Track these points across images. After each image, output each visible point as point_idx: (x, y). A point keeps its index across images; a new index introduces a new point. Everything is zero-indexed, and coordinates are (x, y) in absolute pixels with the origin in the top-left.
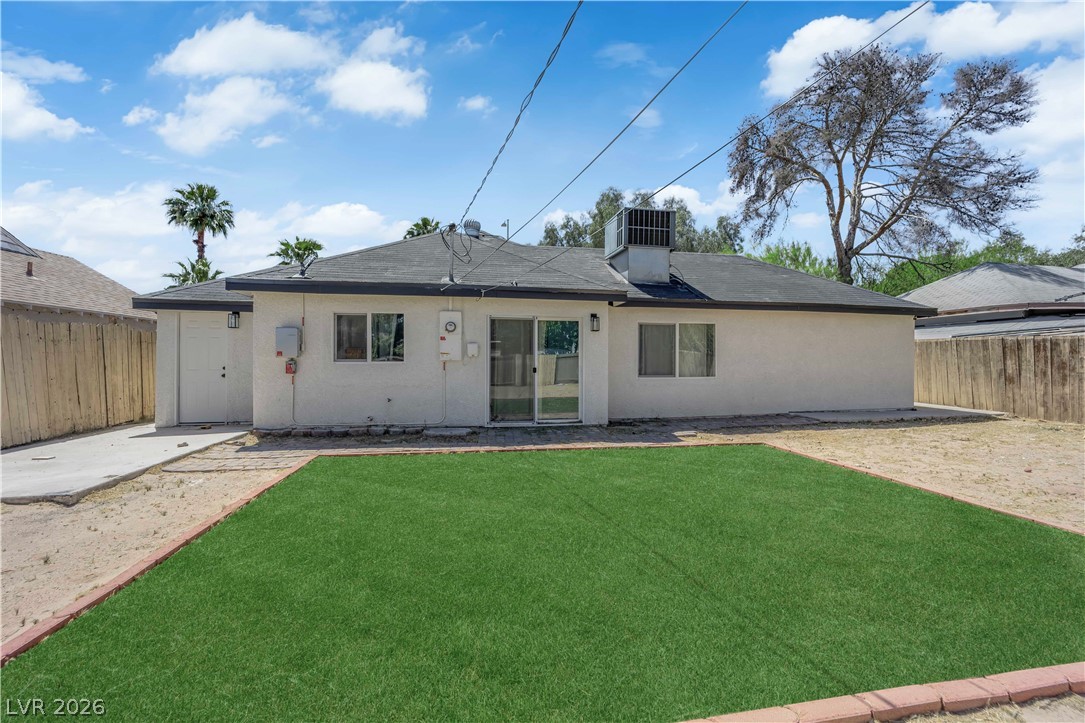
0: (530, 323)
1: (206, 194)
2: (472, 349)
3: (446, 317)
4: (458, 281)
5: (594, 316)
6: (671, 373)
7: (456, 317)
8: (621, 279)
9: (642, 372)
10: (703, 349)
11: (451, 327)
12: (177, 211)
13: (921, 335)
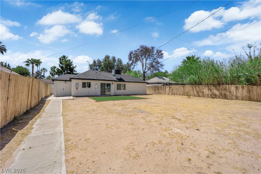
0: (105, 84)
2: (99, 87)
3: (96, 83)
4: (97, 79)
5: (112, 83)
6: (121, 90)
7: (97, 83)
8: (114, 78)
9: (117, 89)
10: (124, 86)
11: (96, 84)
13: (147, 85)
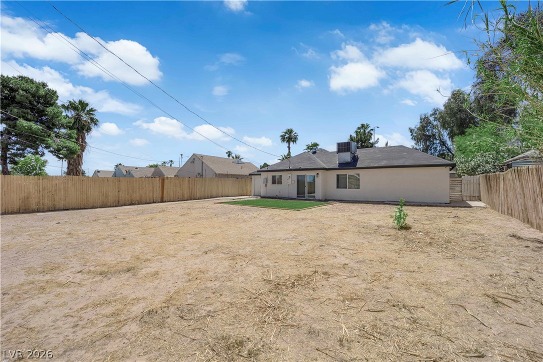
0: (305, 176)
1: (290, 131)
2: (293, 182)
5: (318, 174)
6: (346, 188)
7: (290, 175)
9: (338, 188)
11: (289, 178)
12: (283, 138)
